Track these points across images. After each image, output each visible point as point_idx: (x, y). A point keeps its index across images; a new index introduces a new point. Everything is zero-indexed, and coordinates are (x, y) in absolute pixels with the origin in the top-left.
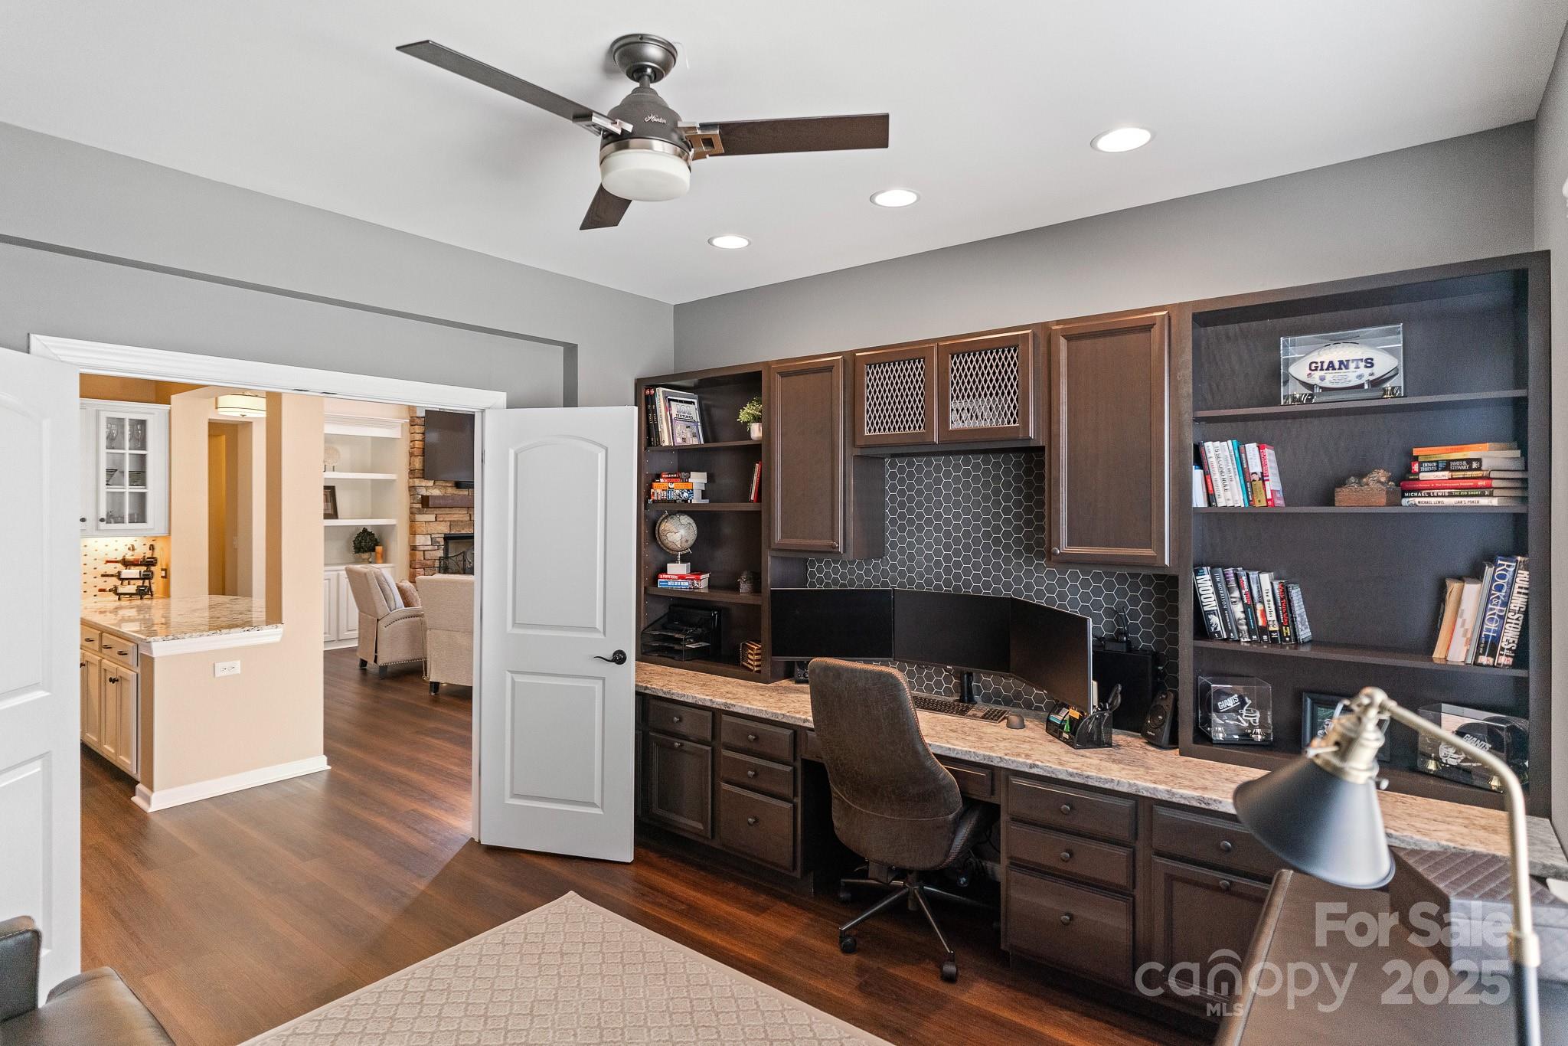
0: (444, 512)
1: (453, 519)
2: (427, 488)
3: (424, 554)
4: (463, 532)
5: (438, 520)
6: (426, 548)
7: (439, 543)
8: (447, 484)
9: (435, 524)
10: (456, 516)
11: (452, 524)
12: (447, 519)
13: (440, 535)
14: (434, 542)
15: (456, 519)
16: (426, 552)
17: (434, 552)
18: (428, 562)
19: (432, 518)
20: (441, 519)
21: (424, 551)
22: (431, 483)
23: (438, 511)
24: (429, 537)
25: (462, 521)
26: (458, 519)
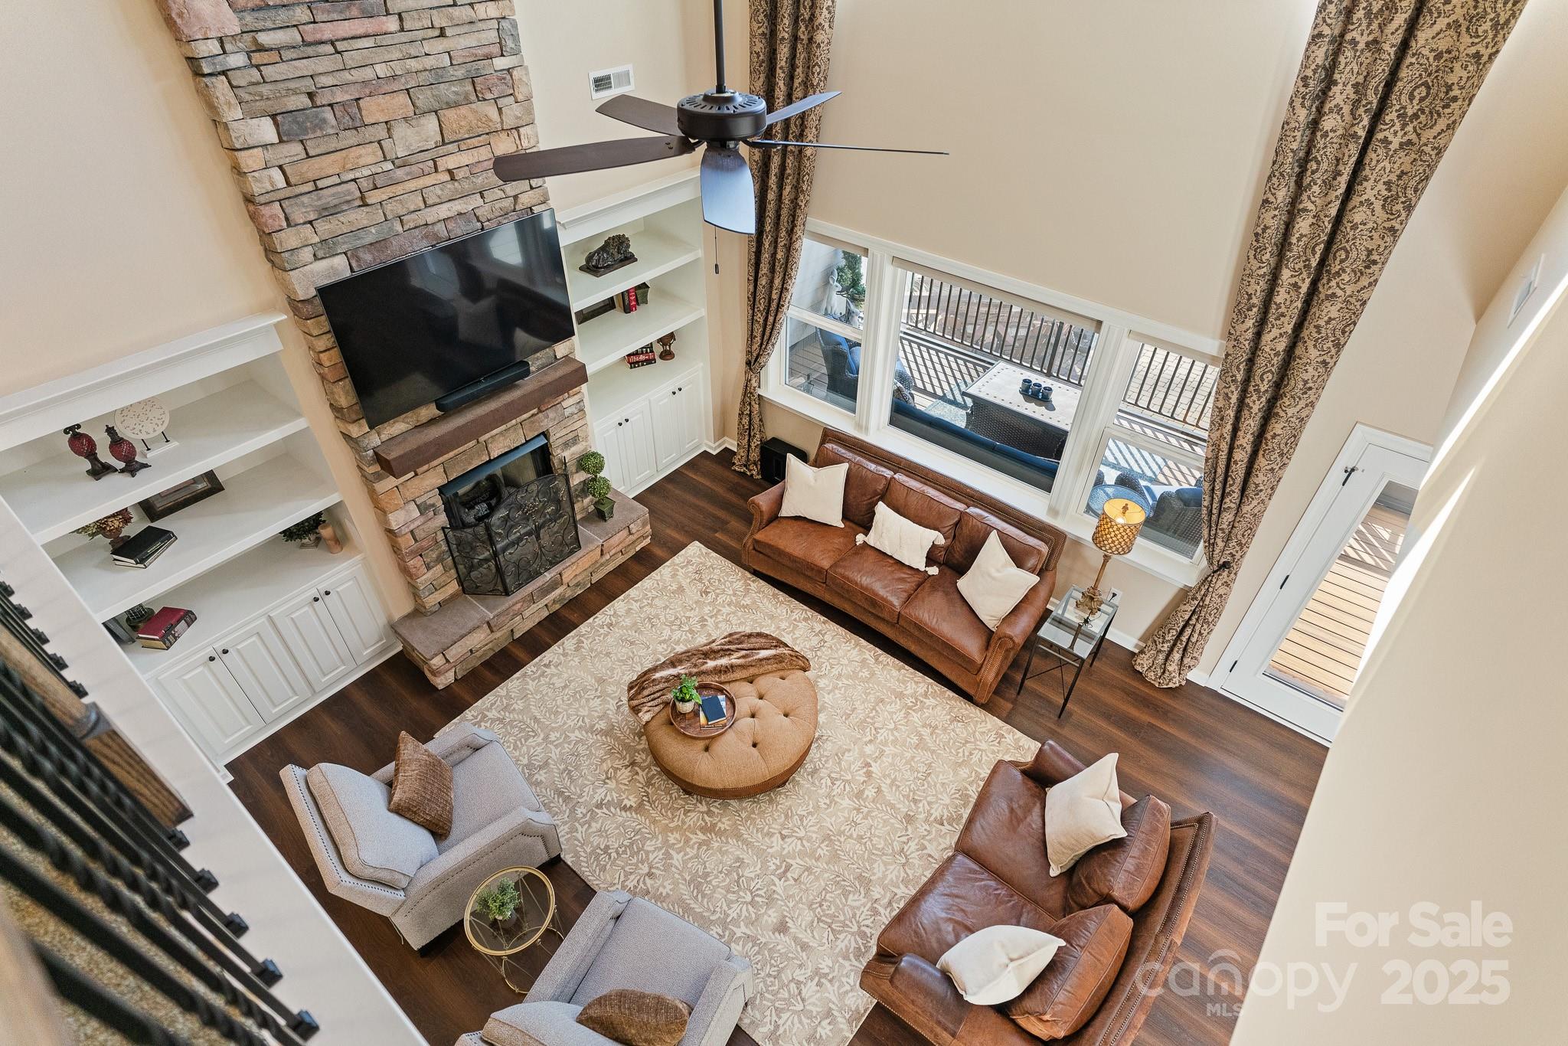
1: (446, 458)
2: (380, 430)
3: (413, 535)
4: (467, 467)
5: (419, 472)
6: (413, 525)
7: (432, 506)
9: (415, 481)
11: (448, 466)
12: (435, 463)
15: (451, 455)
16: (416, 531)
17: (429, 523)
20: (427, 472)
21: (412, 531)
24: (413, 506)
25: (463, 453)
26: (456, 452)
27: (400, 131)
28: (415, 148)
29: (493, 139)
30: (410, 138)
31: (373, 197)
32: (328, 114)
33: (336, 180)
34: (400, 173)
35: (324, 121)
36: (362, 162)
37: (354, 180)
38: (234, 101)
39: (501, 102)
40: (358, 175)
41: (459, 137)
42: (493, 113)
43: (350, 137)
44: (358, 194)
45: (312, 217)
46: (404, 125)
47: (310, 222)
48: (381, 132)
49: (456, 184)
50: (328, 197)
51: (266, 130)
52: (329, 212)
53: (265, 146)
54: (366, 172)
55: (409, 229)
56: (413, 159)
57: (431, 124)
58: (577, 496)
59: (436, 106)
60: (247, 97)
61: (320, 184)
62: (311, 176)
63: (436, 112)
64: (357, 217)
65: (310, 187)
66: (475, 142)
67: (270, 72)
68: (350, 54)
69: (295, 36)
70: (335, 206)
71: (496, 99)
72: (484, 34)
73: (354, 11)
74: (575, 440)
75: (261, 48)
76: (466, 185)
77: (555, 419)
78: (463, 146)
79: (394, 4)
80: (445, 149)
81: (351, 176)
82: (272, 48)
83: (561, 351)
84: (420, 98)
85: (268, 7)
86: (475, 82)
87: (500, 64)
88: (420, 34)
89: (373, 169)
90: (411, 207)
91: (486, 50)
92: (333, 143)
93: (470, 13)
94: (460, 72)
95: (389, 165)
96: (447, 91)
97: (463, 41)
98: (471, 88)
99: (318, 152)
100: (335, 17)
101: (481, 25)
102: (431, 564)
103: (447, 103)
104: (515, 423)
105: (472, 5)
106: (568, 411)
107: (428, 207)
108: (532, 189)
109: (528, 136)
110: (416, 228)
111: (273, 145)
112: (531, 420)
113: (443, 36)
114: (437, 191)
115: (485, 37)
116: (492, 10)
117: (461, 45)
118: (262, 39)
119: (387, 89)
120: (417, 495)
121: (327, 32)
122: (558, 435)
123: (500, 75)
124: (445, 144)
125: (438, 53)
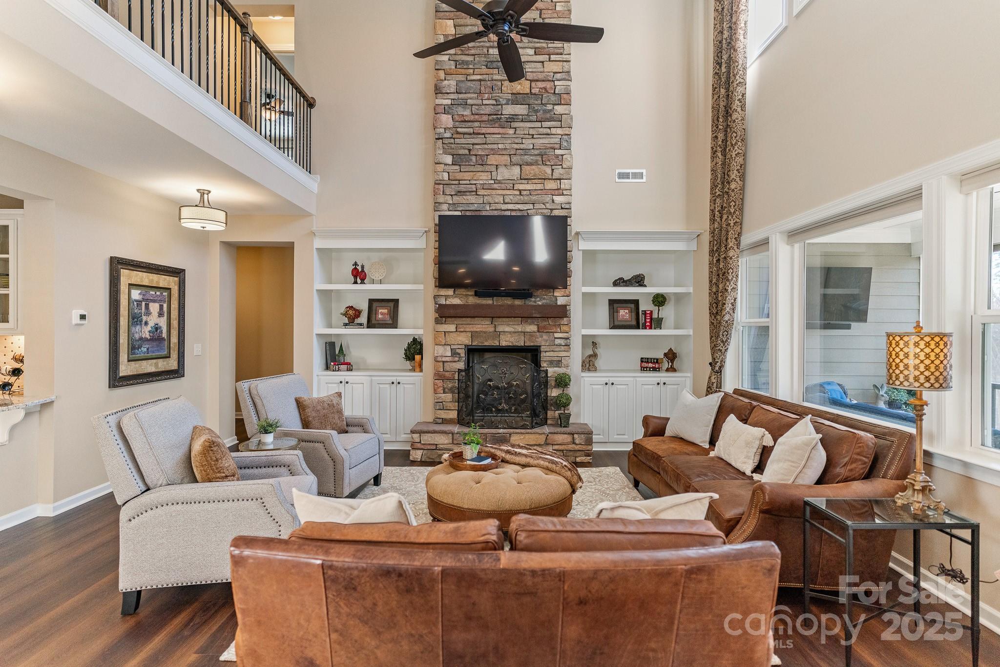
0: (464, 323)
1: (475, 329)
2: (447, 297)
3: (443, 364)
4: (486, 344)
5: (458, 330)
6: (444, 359)
7: (459, 354)
8: (470, 293)
9: (455, 335)
10: (479, 326)
11: (474, 335)
12: (468, 330)
13: (459, 346)
14: (454, 353)
15: (478, 330)
16: (445, 364)
17: (454, 364)
18: (447, 374)
19: (452, 328)
20: (462, 330)
21: (444, 362)
22: (450, 292)
23: (459, 321)
24: (448, 348)
25: (485, 332)
26: (481, 329)
27: (501, 170)
28: (507, 177)
29: (546, 182)
30: (504, 174)
31: (481, 192)
32: (474, 158)
33: (468, 182)
34: (496, 186)
35: (471, 160)
36: (481, 178)
37: (475, 184)
38: (441, 148)
39: (553, 167)
40: (477, 182)
41: (529, 177)
42: (549, 171)
43: (480, 168)
44: (475, 189)
45: (453, 193)
46: (504, 168)
47: (452, 195)
48: (493, 169)
49: (522, 197)
50: (462, 188)
51: (449, 159)
52: (459, 193)
53: (446, 165)
54: (481, 182)
55: (492, 210)
56: (503, 182)
57: (517, 170)
58: (551, 405)
59: (521, 163)
60: (447, 147)
61: (461, 182)
62: (458, 178)
63: (521, 166)
64: (472, 199)
65: (457, 182)
66: (536, 181)
67: (457, 141)
68: (490, 139)
69: (471, 130)
70: (464, 192)
71: (552, 165)
72: (553, 140)
73: (497, 125)
74: (558, 363)
75: (458, 133)
76: (526, 198)
77: (547, 341)
78: (530, 182)
79: (514, 125)
80: (521, 181)
81: (475, 182)
82: (462, 134)
83: (561, 301)
84: (514, 159)
85: (465, 121)
86: (543, 157)
87: (558, 152)
88: (522, 136)
89: (485, 182)
90: (497, 201)
91: (552, 145)
92: (472, 169)
93: (548, 131)
94: (536, 152)
95: (492, 182)
96: (528, 158)
97: (542, 141)
98: (540, 159)
99: (465, 170)
100: (488, 126)
101: (552, 136)
102: (446, 390)
103: (526, 162)
104: (520, 330)
105: (550, 128)
106: (557, 342)
107: (505, 203)
108: (562, 208)
109: (565, 184)
110: (495, 210)
111: (449, 165)
112: (531, 334)
113: (533, 138)
114: (511, 197)
115: (553, 141)
116: (559, 131)
117: (540, 142)
118: (459, 130)
119: (501, 153)
120: (453, 343)
121: (483, 131)
122: (548, 354)
123: (557, 156)
124: (521, 179)
125: (528, 144)
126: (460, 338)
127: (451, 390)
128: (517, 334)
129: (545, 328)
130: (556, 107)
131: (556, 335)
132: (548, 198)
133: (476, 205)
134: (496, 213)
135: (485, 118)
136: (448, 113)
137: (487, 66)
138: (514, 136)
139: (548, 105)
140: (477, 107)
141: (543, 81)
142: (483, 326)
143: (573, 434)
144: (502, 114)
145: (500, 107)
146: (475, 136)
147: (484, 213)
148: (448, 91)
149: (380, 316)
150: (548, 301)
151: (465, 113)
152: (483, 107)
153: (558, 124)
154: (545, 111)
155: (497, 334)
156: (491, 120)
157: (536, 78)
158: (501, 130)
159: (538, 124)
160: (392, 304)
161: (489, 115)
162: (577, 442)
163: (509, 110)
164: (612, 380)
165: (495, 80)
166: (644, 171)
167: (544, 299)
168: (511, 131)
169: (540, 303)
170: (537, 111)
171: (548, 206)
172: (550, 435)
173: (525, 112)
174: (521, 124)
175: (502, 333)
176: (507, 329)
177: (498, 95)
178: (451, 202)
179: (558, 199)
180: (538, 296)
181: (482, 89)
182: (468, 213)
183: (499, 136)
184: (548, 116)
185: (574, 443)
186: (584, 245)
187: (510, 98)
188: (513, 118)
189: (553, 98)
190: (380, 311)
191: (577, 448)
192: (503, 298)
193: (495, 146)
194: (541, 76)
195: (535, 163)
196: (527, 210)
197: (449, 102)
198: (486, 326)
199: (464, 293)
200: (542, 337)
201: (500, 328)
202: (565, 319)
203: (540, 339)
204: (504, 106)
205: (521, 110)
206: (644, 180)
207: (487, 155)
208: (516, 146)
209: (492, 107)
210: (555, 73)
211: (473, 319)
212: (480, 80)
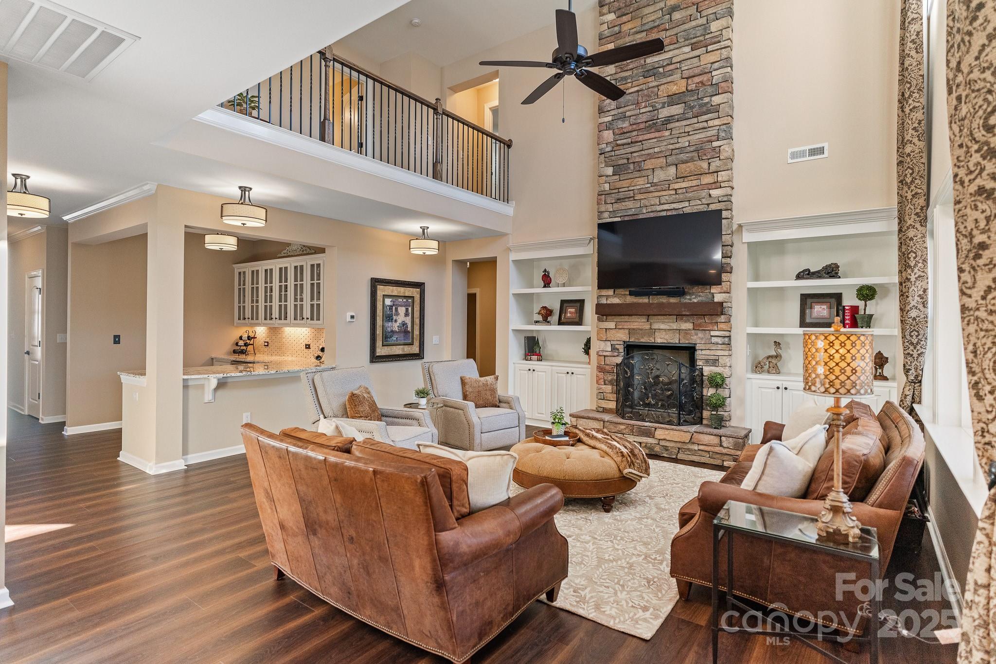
0: (623, 320)
1: (632, 327)
2: (607, 297)
3: (604, 358)
4: (643, 341)
5: (618, 327)
6: (605, 354)
7: (618, 349)
8: (627, 293)
9: (614, 331)
10: (636, 324)
11: (631, 332)
12: (625, 327)
13: (618, 343)
14: (613, 348)
15: (635, 327)
16: (606, 358)
17: (614, 358)
18: (607, 367)
19: (612, 325)
20: (620, 327)
21: (605, 356)
22: (610, 292)
23: (618, 319)
24: (609, 344)
25: (641, 330)
26: (638, 327)
27: (656, 173)
28: (662, 178)
29: (702, 177)
30: (660, 176)
31: (638, 197)
32: (631, 166)
33: (626, 189)
34: (652, 189)
35: (629, 168)
36: (638, 183)
37: (633, 190)
38: (603, 162)
39: (710, 161)
40: (635, 188)
41: (684, 175)
42: (705, 165)
43: (637, 174)
44: (632, 195)
45: (613, 201)
46: (660, 170)
47: (612, 203)
48: (650, 172)
49: (677, 196)
50: (621, 195)
51: (610, 171)
52: (619, 200)
53: (607, 176)
54: (639, 187)
55: (649, 212)
56: (659, 184)
57: (672, 170)
59: (676, 162)
60: (608, 160)
61: (620, 190)
62: (617, 187)
63: (676, 165)
64: (630, 204)
65: (616, 191)
66: (692, 178)
67: (617, 153)
68: (646, 145)
69: (629, 140)
70: (623, 199)
71: (708, 159)
72: (709, 132)
73: (653, 130)
74: (715, 362)
75: (618, 145)
76: (681, 196)
77: (702, 339)
78: (686, 180)
79: (669, 126)
80: (676, 180)
81: (633, 188)
82: (621, 145)
83: (718, 298)
84: (670, 159)
85: (624, 133)
86: (700, 151)
87: (715, 144)
88: (677, 135)
89: (642, 186)
90: (653, 203)
91: (708, 139)
92: (630, 176)
93: (705, 124)
94: (692, 149)
95: (649, 185)
96: (683, 157)
97: (697, 136)
98: (696, 155)
99: (623, 179)
100: (645, 133)
101: (709, 129)
102: (607, 382)
103: (682, 161)
104: (675, 328)
105: (707, 121)
106: (714, 340)
107: (661, 204)
108: (719, 202)
109: (723, 176)
110: (652, 212)
111: (610, 176)
112: (686, 331)
113: (689, 135)
114: (667, 197)
115: (709, 134)
116: (717, 122)
117: (696, 138)
118: (619, 142)
119: (657, 156)
120: (613, 339)
121: (640, 138)
122: (704, 352)
123: (714, 149)
124: (677, 178)
125: (684, 142)
126: (619, 335)
127: (611, 383)
128: (672, 331)
129: (700, 325)
130: (714, 98)
131: (713, 333)
132: (704, 193)
133: (633, 210)
134: (652, 215)
135: (642, 126)
136: (609, 129)
137: (643, 76)
138: (670, 137)
139: (705, 99)
140: (634, 117)
141: (700, 75)
142: (639, 323)
143: (721, 437)
144: (658, 119)
145: (656, 111)
146: (633, 145)
147: (641, 217)
148: (609, 109)
149: (569, 315)
150: (704, 299)
151: (624, 126)
152: (640, 116)
153: (715, 115)
154: (701, 106)
155: (652, 332)
156: (648, 127)
157: (692, 74)
158: (657, 134)
159: (695, 120)
160: (578, 305)
161: (645, 122)
162: (725, 445)
163: (665, 113)
164: (786, 384)
165: (652, 87)
166: (826, 145)
167: (700, 296)
168: (667, 133)
169: (695, 301)
170: (692, 108)
171: (704, 201)
172: (695, 434)
173: (681, 111)
174: (677, 124)
175: (656, 330)
176: (662, 326)
177: (654, 101)
178: (612, 210)
179: (715, 193)
180: (693, 294)
181: (640, 98)
182: (626, 219)
183: (655, 140)
184: (704, 109)
185: (721, 446)
186: (748, 237)
187: (666, 100)
188: (669, 120)
189: (710, 90)
190: (569, 310)
191: (725, 451)
192: (658, 297)
193: (651, 151)
194: (697, 71)
195: (692, 160)
196: (683, 208)
197: (610, 118)
198: (642, 324)
199: (622, 293)
200: (697, 334)
201: (656, 326)
202: (722, 317)
203: (695, 337)
204: (659, 111)
205: (677, 110)
206: (826, 154)
207: (644, 161)
208: (671, 147)
209: (649, 114)
210: (712, 63)
211: (630, 317)
212: (638, 91)
